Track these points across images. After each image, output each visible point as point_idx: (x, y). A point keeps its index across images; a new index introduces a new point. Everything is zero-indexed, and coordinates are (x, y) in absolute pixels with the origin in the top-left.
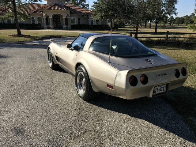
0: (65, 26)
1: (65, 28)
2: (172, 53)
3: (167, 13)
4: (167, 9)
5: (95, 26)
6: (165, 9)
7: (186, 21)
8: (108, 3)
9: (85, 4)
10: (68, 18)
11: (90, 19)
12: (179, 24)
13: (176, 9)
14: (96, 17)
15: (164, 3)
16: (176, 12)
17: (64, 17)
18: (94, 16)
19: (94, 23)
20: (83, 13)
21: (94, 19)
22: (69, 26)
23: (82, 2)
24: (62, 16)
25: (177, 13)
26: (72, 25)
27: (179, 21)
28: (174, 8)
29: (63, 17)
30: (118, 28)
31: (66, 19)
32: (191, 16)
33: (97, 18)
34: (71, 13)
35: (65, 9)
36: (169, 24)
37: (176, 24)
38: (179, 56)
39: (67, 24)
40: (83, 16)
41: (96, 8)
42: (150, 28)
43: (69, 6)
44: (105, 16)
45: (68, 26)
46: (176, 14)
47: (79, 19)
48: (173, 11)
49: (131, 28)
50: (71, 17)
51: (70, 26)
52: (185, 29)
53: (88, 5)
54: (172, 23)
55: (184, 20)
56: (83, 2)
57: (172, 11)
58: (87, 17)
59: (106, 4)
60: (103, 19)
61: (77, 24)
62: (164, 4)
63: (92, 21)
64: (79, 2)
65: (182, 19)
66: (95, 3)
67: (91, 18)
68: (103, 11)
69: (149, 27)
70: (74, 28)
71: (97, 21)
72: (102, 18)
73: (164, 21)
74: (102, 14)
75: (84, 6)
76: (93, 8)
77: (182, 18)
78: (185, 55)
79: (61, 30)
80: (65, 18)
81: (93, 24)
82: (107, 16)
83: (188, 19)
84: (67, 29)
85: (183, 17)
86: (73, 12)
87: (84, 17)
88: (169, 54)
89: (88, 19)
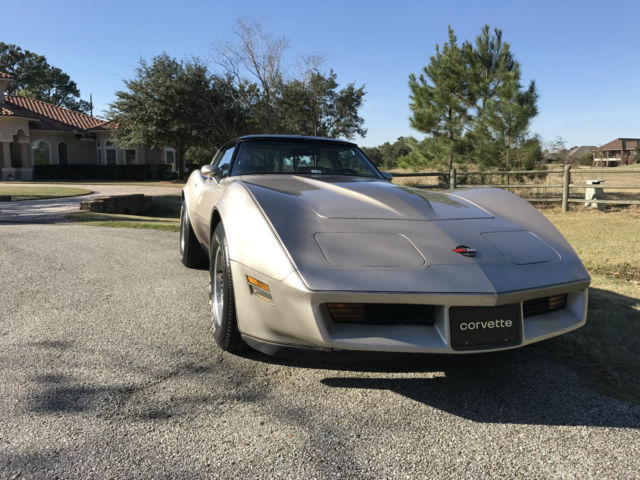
0: (8, 170)
1: (10, 176)
3: (341, 131)
4: (338, 121)
5: (122, 167)
6: (333, 119)
7: (386, 159)
8: (166, 97)
9: (77, 100)
10: (20, 141)
11: (106, 148)
13: (362, 121)
14: (129, 140)
15: (328, 103)
16: (363, 127)
17: (6, 139)
18: (121, 136)
19: (120, 160)
20: (77, 128)
21: (122, 145)
22: (27, 170)
23: (66, 95)
25: (366, 131)
26: (36, 166)
28: (356, 117)
29: (2, 140)
31: (15, 147)
32: (396, 144)
33: (131, 142)
34: (32, 125)
35: (10, 112)
39: (16, 163)
40: (79, 137)
41: (126, 111)
43: (22, 103)
44: (159, 135)
45: (22, 170)
46: (363, 133)
47: (62, 147)
50: (33, 138)
51: (31, 170)
53: (90, 106)
55: (381, 156)
56: (70, 96)
57: (351, 125)
58: (92, 140)
59: (160, 101)
60: (152, 144)
61: (58, 163)
62: (331, 106)
63: (111, 153)
64: (55, 96)
66: (122, 95)
67: (109, 144)
68: (151, 119)
70: (43, 174)
71: (131, 153)
72: (149, 143)
74: (150, 129)
75: (75, 108)
76: (117, 110)
80: (12, 140)
81: (117, 163)
82: (165, 136)
83: (391, 153)
84: (18, 178)
86: (38, 124)
87: (83, 139)
89: (98, 148)
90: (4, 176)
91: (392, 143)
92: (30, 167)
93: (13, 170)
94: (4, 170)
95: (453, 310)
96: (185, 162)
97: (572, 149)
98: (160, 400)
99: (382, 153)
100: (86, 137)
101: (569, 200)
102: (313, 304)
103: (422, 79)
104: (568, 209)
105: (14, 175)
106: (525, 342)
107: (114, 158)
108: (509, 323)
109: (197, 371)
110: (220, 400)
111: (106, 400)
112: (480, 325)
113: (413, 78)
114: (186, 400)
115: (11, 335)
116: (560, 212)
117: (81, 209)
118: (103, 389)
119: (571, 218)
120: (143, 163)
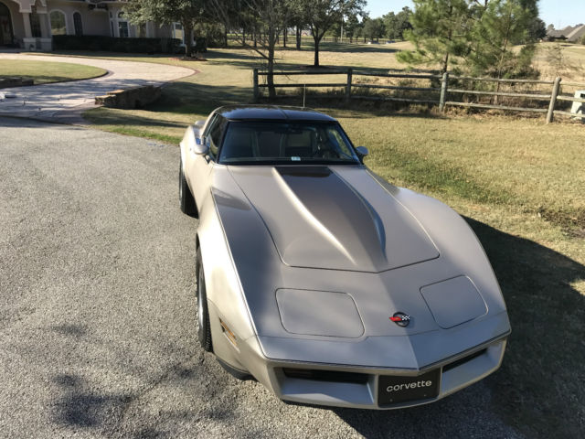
0: (29, 40)
1: (32, 46)
2: (365, 130)
5: (134, 40)
7: (389, 30)
10: (38, 12)
11: (118, 20)
12: (372, 38)
14: (139, 15)
17: (25, 10)
18: (131, 10)
19: (133, 33)
22: (46, 41)
24: (17, 6)
26: (54, 37)
27: (372, 28)
29: (21, 11)
30: (208, 49)
31: (34, 17)
32: (401, 14)
33: (142, 18)
36: (348, 36)
37: (366, 36)
38: (381, 137)
39: (36, 33)
40: (92, 7)
42: (298, 48)
44: (168, 13)
45: (42, 40)
47: (77, 17)
48: (359, 8)
49: (245, 46)
50: (49, 8)
51: (50, 40)
52: (388, 54)
54: (355, 36)
55: (384, 26)
58: (104, 10)
60: (161, 22)
61: (74, 33)
63: (124, 25)
65: (379, 24)
67: (120, 17)
69: (295, 45)
70: (62, 45)
71: (142, 25)
72: (158, 20)
73: (334, 28)
74: (158, 6)
77: (380, 20)
78: (394, 135)
79: (18, 53)
80: (30, 11)
81: (129, 36)
82: (173, 13)
83: (395, 24)
84: (39, 49)
85: (381, 17)
87: (96, 10)
88: (358, 133)
89: (111, 19)
90: (27, 46)
91: (396, 14)
92: (49, 37)
93: (33, 40)
94: (25, 40)
95: (381, 377)
96: (193, 36)
97: (577, 26)
98: (151, 413)
99: (385, 23)
100: (99, 7)
101: (559, 97)
102: (268, 367)
104: (552, 119)
105: (34, 44)
106: (443, 394)
107: (126, 32)
108: (429, 383)
109: (182, 375)
110: (196, 417)
111: (110, 411)
112: (404, 387)
114: (171, 415)
115: (37, 314)
116: (543, 123)
117: (96, 103)
118: (107, 398)
119: (552, 133)
120: (153, 36)
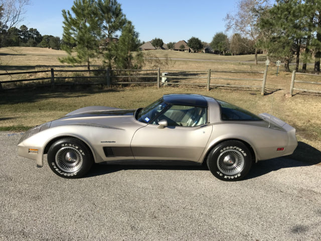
103: (69, 13)
113: (64, 12)
